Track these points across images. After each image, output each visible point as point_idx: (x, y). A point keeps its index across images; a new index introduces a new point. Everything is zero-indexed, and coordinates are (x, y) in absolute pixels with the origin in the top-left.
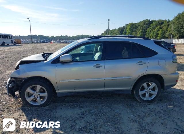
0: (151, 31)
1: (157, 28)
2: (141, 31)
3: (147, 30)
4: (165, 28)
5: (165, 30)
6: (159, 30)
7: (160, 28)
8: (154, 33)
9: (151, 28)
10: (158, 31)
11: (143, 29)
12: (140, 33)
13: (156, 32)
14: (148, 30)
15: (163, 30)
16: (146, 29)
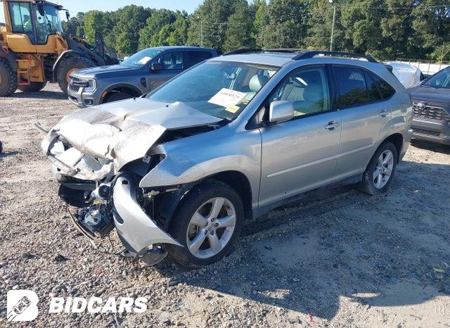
0: (149, 37)
1: (162, 30)
2: (124, 34)
3: (140, 34)
4: (180, 30)
5: (182, 36)
6: (167, 35)
7: (171, 30)
8: (157, 41)
9: (150, 28)
10: (166, 38)
11: (130, 31)
12: (122, 40)
13: (162, 39)
14: (142, 32)
15: (177, 36)
16: (137, 30)
